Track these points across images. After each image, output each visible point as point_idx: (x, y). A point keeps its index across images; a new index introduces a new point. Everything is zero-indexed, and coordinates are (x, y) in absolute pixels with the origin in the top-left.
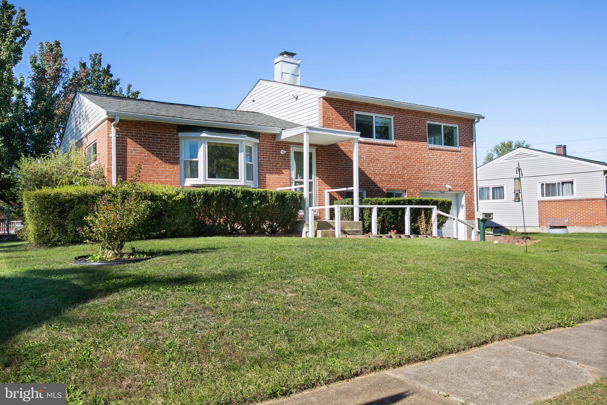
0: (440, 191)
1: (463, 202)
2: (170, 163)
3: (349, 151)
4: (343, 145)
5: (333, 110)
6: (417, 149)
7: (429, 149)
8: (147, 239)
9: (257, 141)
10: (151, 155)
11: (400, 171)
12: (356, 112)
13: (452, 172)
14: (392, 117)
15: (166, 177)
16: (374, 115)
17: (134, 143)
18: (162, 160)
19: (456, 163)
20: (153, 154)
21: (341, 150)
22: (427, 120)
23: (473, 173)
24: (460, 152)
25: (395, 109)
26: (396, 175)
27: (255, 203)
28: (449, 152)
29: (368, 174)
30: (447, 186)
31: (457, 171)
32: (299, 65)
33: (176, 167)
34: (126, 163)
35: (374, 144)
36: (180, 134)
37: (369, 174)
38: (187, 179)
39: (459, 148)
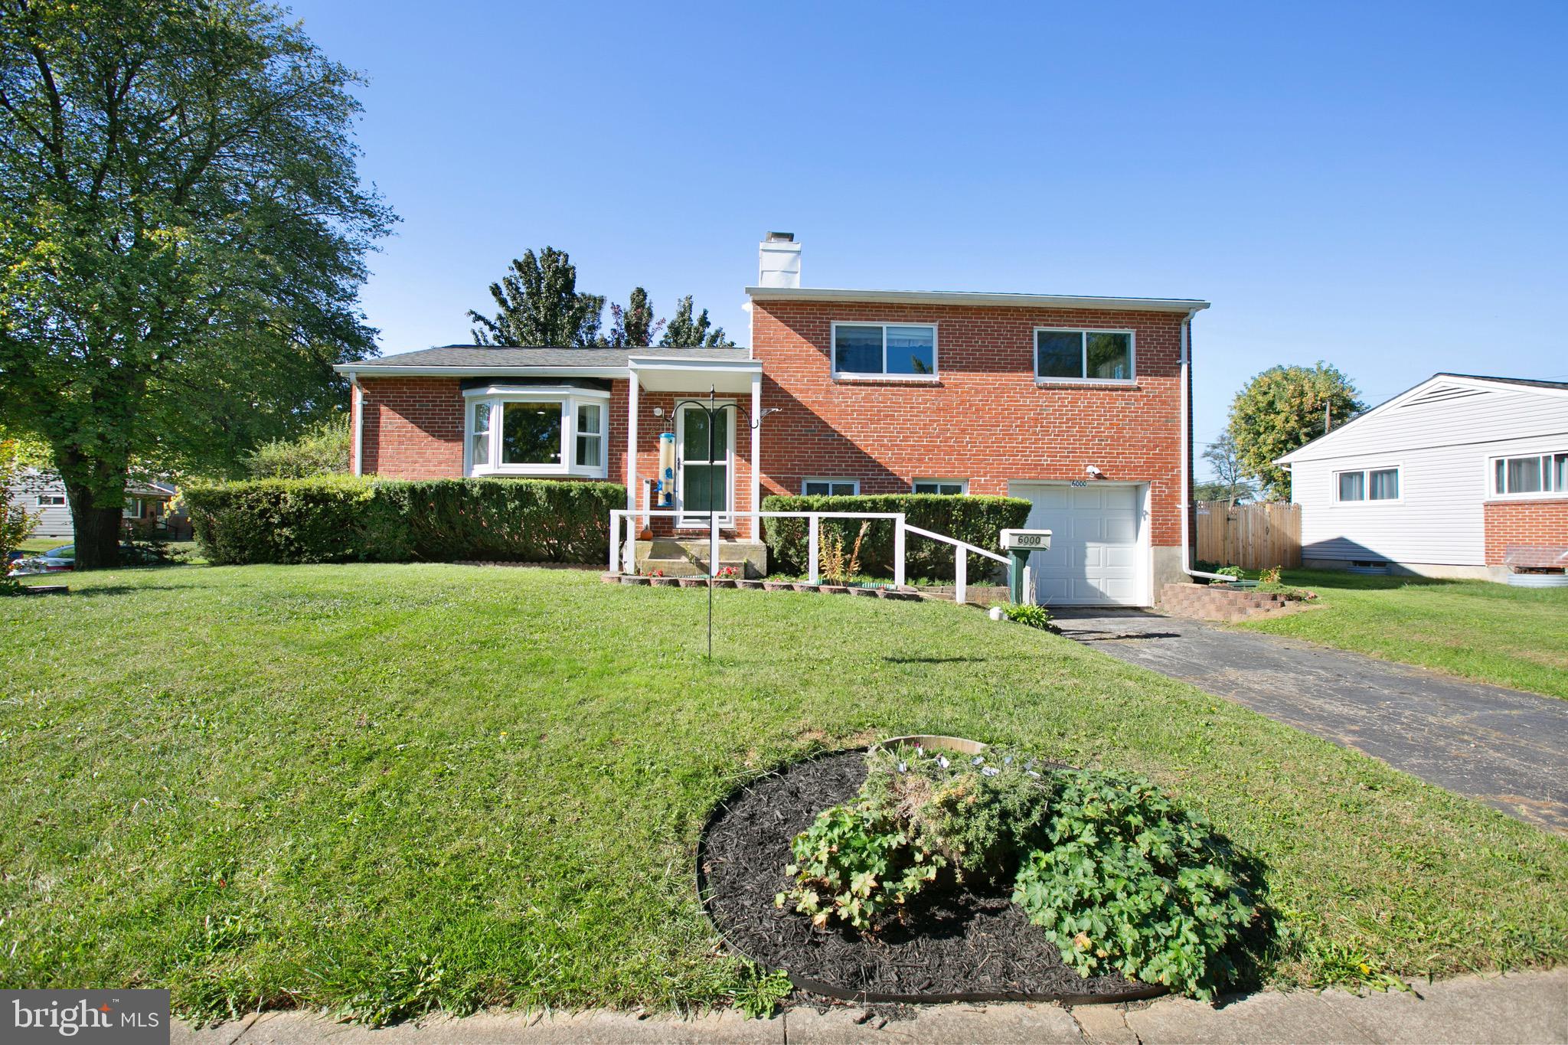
0: (1072, 480)
1: (1147, 505)
2: (447, 441)
3: (813, 402)
4: (801, 391)
5: (780, 323)
6: (1002, 390)
7: (1040, 388)
8: (321, 562)
9: (606, 394)
10: (417, 430)
11: (951, 438)
12: (834, 324)
13: (1112, 437)
14: (935, 327)
15: (440, 463)
16: (884, 325)
17: (391, 413)
18: (434, 436)
19: (1124, 416)
20: (420, 427)
21: (795, 401)
22: (1037, 325)
23: (1180, 438)
24: (1139, 389)
25: (941, 308)
26: (939, 447)
27: (511, 506)
28: (1102, 393)
29: (862, 448)
30: (1090, 469)
31: (1127, 433)
32: (799, 252)
33: (456, 447)
34: (378, 444)
35: (881, 384)
36: (465, 393)
37: (867, 446)
38: (476, 466)
39: (1134, 382)
